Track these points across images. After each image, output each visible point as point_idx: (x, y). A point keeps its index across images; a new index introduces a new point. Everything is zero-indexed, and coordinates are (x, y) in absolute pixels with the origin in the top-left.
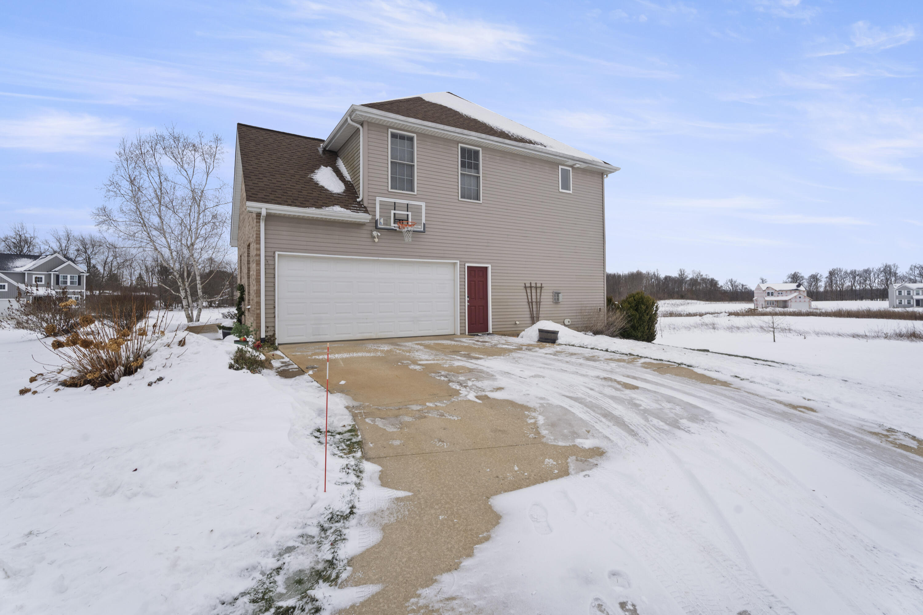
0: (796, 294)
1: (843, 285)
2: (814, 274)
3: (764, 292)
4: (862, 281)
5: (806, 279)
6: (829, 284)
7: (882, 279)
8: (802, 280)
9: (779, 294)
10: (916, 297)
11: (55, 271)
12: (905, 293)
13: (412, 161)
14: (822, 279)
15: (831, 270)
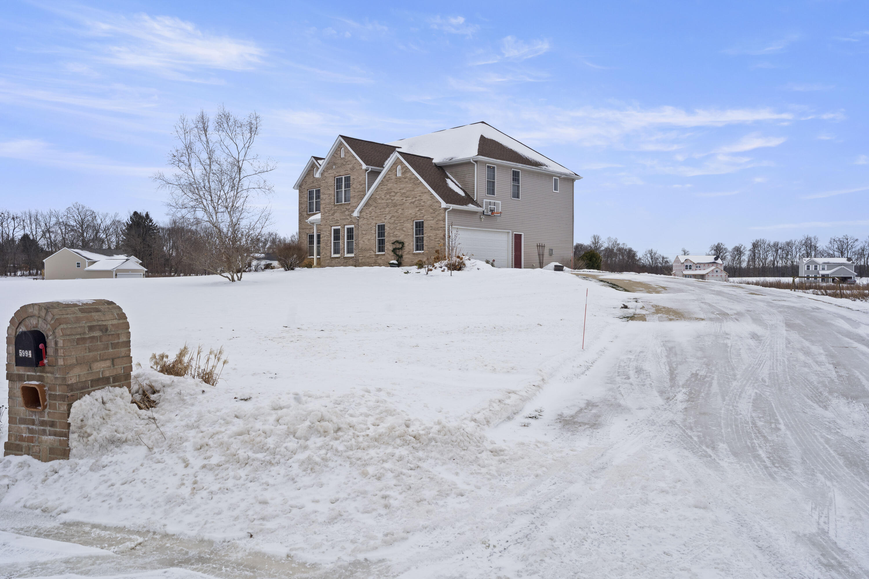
0: (713, 268)
1: (766, 259)
2: (738, 246)
3: (683, 266)
4: (785, 256)
5: (730, 252)
6: (752, 259)
7: (804, 254)
8: (726, 253)
9: (697, 267)
10: (822, 272)
12: (812, 268)
13: (494, 179)
14: (746, 252)
15: (755, 242)
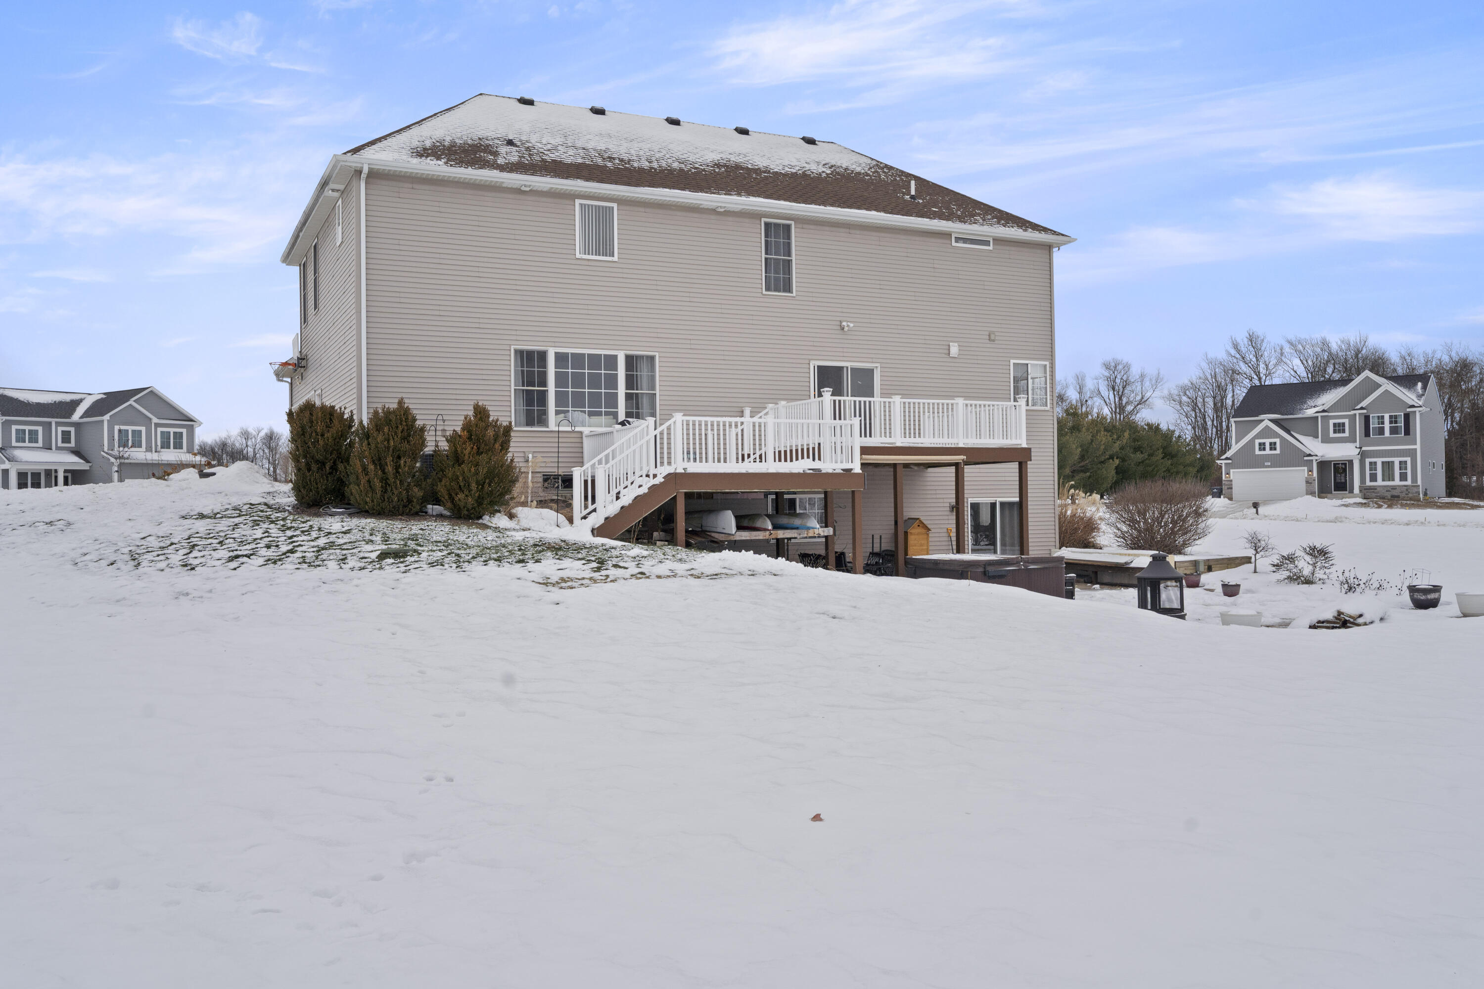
11: (1362, 408)
